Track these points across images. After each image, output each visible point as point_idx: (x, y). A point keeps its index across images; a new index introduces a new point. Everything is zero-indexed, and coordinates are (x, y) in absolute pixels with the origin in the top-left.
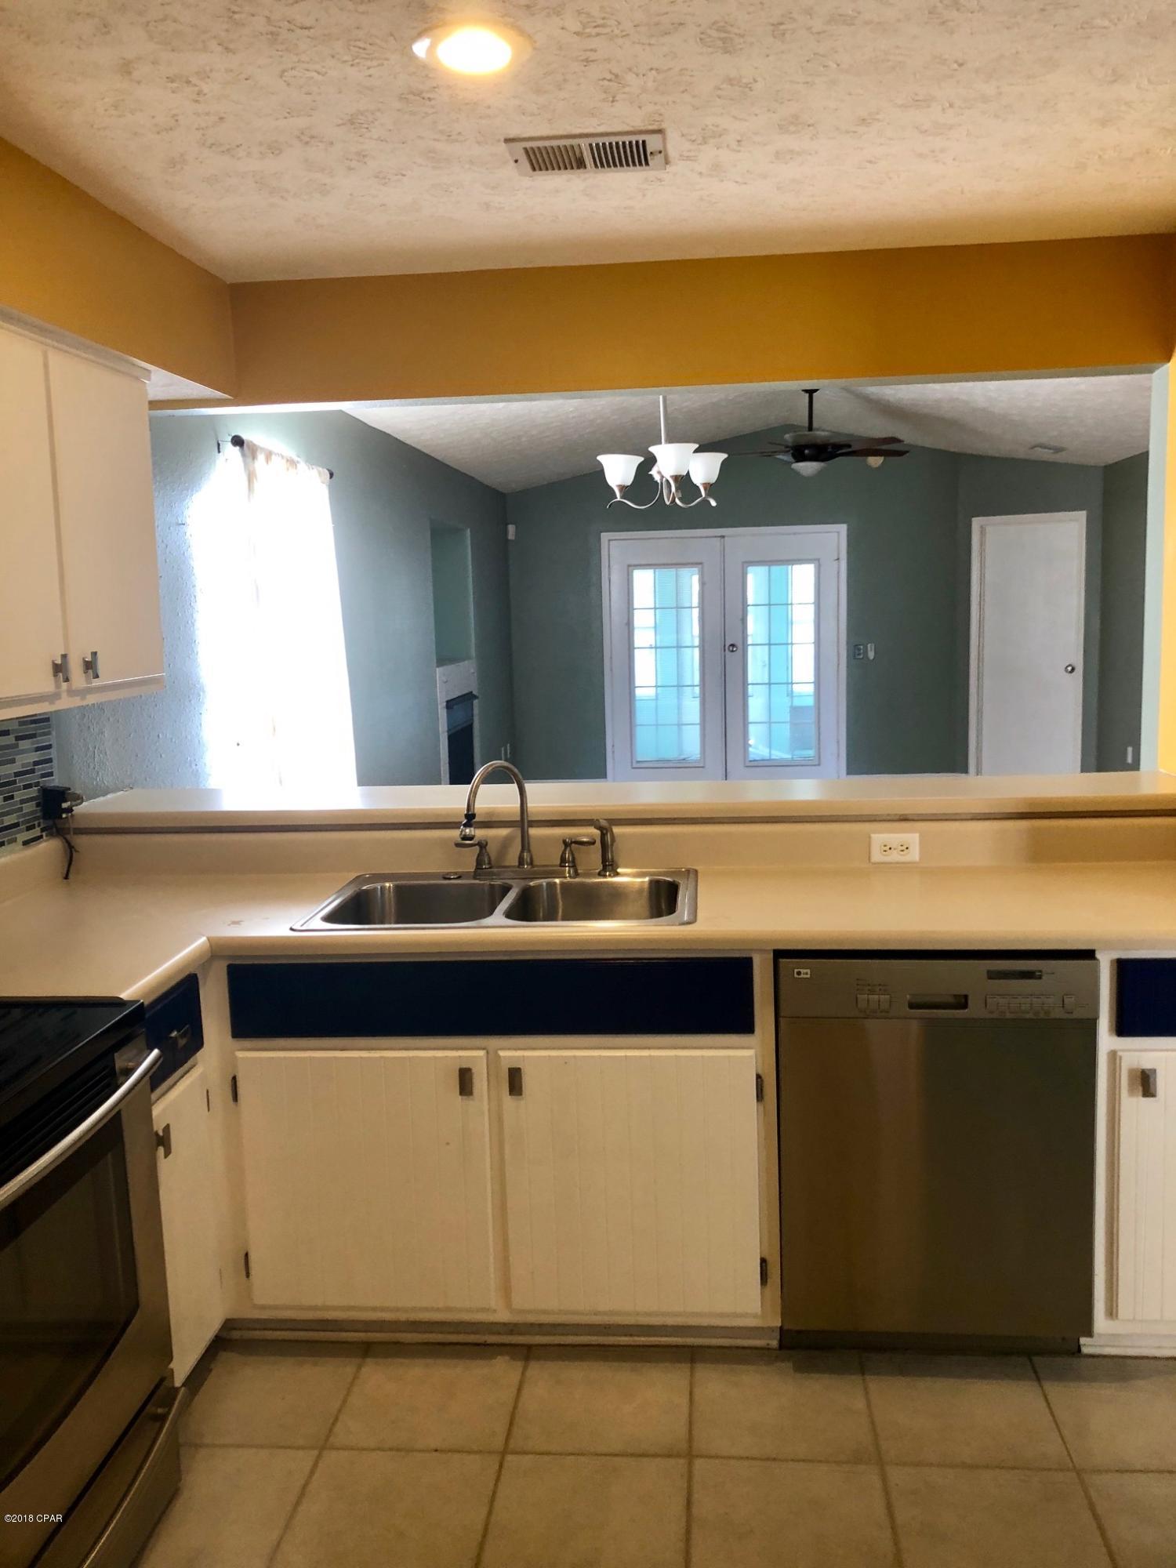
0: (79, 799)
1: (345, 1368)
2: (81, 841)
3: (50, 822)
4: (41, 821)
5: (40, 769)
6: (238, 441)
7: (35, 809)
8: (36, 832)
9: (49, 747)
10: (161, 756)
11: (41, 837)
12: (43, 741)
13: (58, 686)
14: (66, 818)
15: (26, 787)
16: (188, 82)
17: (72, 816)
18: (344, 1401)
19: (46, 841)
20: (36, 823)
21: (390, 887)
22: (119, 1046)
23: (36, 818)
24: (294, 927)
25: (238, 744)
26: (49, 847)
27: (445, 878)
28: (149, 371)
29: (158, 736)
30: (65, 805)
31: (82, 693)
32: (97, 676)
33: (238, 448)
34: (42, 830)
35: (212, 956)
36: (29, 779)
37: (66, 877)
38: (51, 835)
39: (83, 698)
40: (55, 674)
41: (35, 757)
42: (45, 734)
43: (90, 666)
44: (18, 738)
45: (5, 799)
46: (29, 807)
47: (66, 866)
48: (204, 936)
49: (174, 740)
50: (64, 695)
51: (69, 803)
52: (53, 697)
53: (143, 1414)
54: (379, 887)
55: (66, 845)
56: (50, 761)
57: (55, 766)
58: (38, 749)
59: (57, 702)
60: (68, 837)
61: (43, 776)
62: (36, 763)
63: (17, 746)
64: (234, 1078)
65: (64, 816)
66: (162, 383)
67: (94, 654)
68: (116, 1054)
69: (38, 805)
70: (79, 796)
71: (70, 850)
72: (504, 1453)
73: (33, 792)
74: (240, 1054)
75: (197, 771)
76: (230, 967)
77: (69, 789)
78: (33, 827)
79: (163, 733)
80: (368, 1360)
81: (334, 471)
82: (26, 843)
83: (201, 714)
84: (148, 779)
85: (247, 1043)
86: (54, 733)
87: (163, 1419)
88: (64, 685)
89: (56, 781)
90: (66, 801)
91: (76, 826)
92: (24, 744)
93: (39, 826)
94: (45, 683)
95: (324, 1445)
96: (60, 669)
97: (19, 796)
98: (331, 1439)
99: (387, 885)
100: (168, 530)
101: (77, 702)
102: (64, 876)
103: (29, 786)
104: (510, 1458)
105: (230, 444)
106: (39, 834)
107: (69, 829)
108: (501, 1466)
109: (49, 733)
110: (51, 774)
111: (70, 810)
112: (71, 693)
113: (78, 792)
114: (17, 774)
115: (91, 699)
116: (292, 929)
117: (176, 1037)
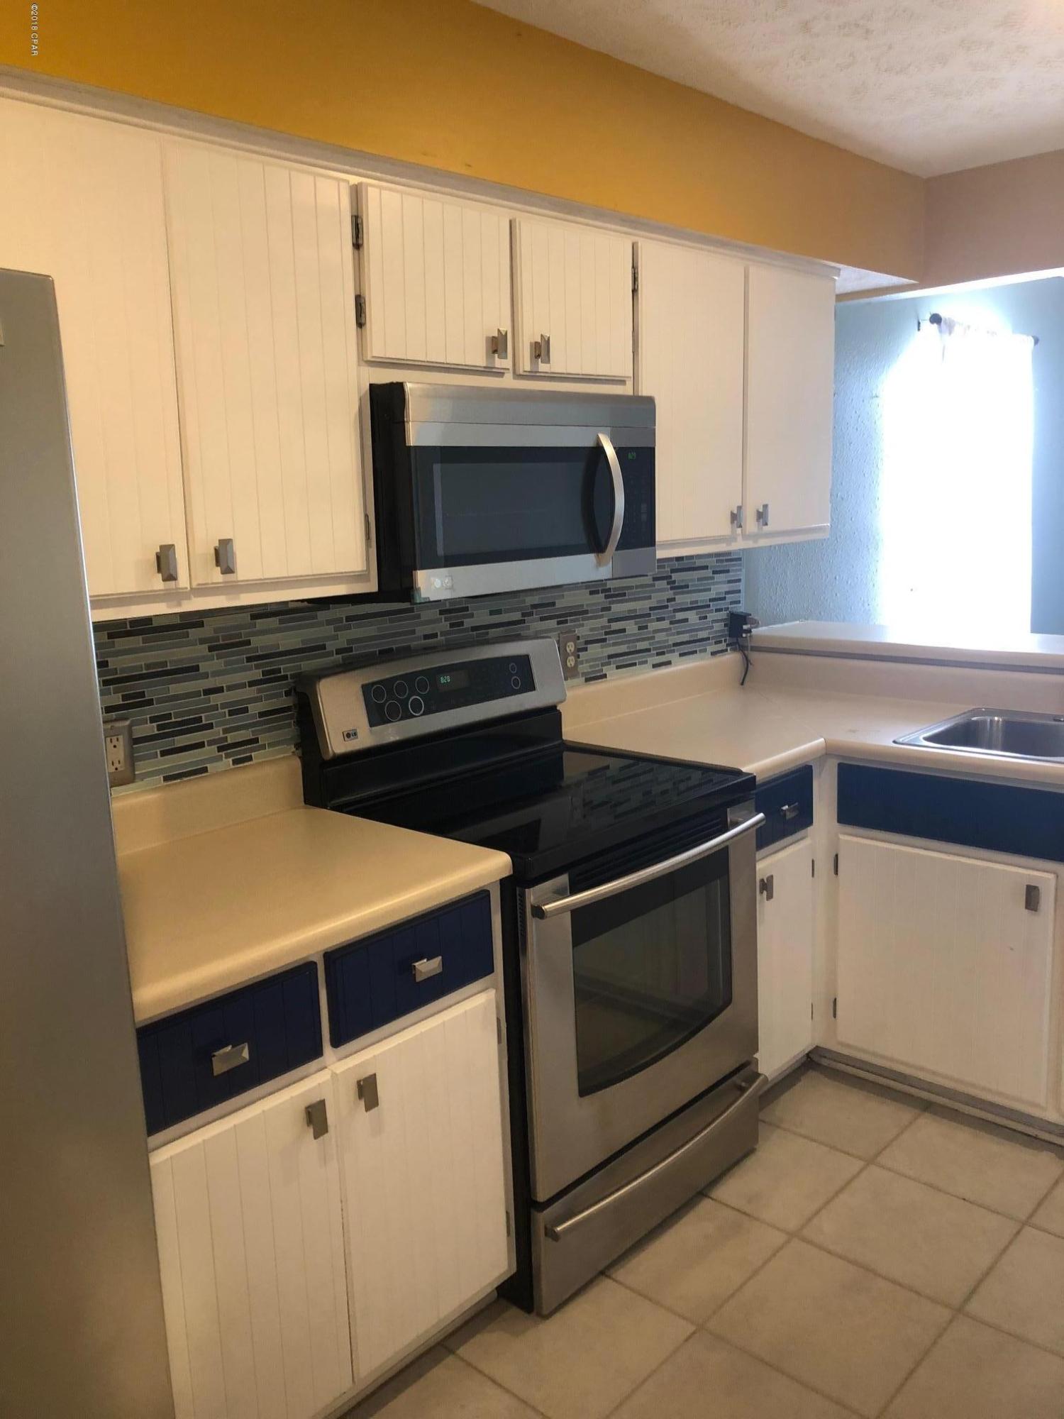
0: (756, 624)
1: (906, 1114)
2: (754, 656)
3: (735, 640)
4: (728, 638)
5: (730, 597)
6: (936, 319)
7: (723, 628)
8: (722, 646)
9: (739, 580)
10: (836, 595)
11: (727, 650)
12: (731, 576)
13: (733, 531)
14: (746, 637)
15: (717, 610)
16: (857, 25)
17: (750, 636)
18: (898, 1136)
19: (729, 654)
20: (723, 639)
21: (998, 721)
22: (732, 803)
23: (722, 636)
24: (897, 741)
25: (912, 590)
26: (731, 659)
27: (1055, 720)
28: (840, 269)
29: (836, 578)
30: (745, 627)
31: (755, 537)
32: (766, 524)
33: (935, 325)
34: (727, 645)
35: (826, 754)
36: (721, 604)
37: (742, 684)
38: (734, 650)
39: (756, 542)
40: (732, 522)
41: (726, 587)
42: (737, 570)
43: (762, 516)
44: (714, 572)
45: (700, 618)
46: (719, 626)
47: (743, 675)
48: (822, 737)
49: (849, 582)
50: (740, 538)
51: (749, 626)
52: (732, 538)
53: (729, 1081)
54: (989, 720)
55: (745, 659)
56: (739, 591)
57: (742, 596)
58: (730, 582)
59: (733, 544)
60: (746, 652)
61: (732, 603)
62: (727, 593)
63: (713, 578)
64: (837, 856)
65: (744, 635)
66: (851, 278)
67: (765, 506)
68: (728, 810)
69: (725, 625)
70: (756, 620)
71: (747, 662)
72: (1025, 1223)
73: (723, 615)
74: (842, 837)
75: (869, 610)
76: (840, 765)
77: (750, 615)
78: (720, 642)
79: (840, 576)
80: (927, 1114)
81: (1040, 338)
82: (713, 654)
83: (877, 561)
84: (822, 614)
85: (849, 829)
86: (744, 570)
87: (742, 1090)
88: (739, 530)
89: (741, 608)
90: (746, 624)
91: (753, 645)
92: (718, 577)
93: (725, 641)
94: (724, 528)
95: (871, 1161)
96: (735, 518)
97: (712, 616)
98: (879, 1159)
99: (996, 718)
100: (861, 402)
101: (750, 544)
102: (741, 681)
103: (720, 610)
104: (1027, 1229)
105: (928, 322)
106: (725, 648)
107: (747, 647)
108: (1018, 1233)
109: (740, 570)
110: (739, 602)
111: (749, 631)
112: (746, 537)
113: (756, 618)
114: (711, 600)
115: (763, 543)
116: (895, 742)
117: (785, 811)
